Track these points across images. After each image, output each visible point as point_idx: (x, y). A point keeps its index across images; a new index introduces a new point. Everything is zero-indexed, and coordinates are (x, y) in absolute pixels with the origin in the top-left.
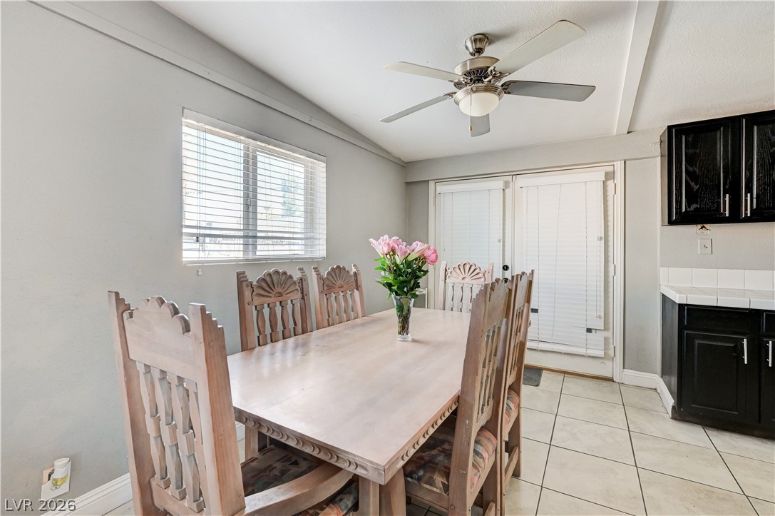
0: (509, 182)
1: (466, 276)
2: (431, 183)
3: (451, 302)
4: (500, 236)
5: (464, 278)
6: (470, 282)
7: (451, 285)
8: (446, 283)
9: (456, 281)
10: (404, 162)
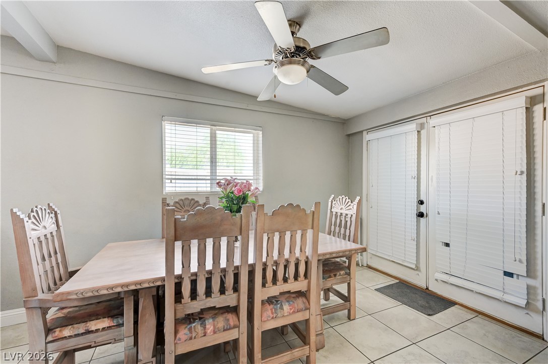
0: (424, 123)
1: (343, 207)
2: (365, 133)
3: (333, 227)
4: (415, 174)
5: (341, 209)
6: (344, 212)
7: (334, 213)
8: (331, 212)
9: (337, 211)
10: (344, 120)
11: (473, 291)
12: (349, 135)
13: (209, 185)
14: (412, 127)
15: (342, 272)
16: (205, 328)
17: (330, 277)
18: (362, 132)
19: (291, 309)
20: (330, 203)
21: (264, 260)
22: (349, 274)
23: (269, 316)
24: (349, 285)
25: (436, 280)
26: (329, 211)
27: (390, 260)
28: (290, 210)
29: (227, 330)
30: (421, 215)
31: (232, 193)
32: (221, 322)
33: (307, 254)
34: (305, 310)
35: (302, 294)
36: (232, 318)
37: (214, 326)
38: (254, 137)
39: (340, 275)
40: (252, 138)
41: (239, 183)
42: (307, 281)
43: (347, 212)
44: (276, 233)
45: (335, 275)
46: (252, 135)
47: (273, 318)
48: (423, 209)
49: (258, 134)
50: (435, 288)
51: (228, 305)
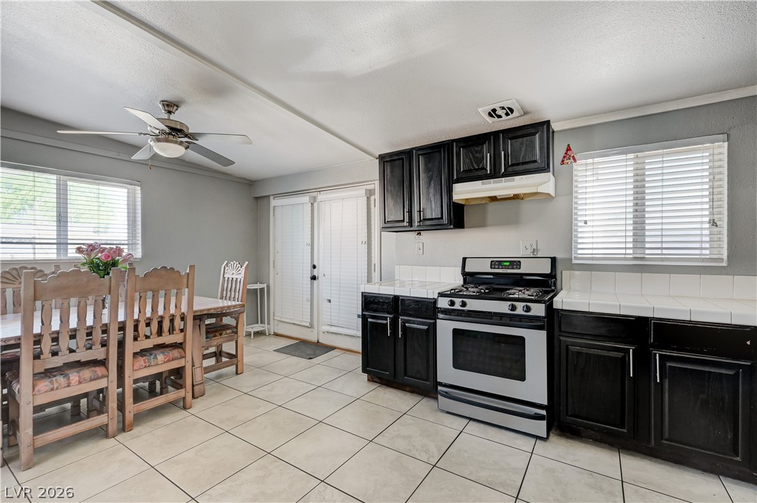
0: (315, 197)
1: (234, 272)
2: (272, 198)
3: (225, 292)
4: (309, 241)
5: (233, 274)
6: (235, 277)
7: (226, 279)
8: (224, 278)
9: (229, 276)
10: (252, 181)
11: (341, 334)
12: (257, 198)
13: (55, 251)
14: (305, 199)
15: (228, 331)
16: (69, 379)
17: (215, 336)
18: (269, 196)
19: (165, 358)
20: (222, 269)
21: (136, 317)
22: (236, 333)
23: (142, 365)
24: (237, 342)
25: (324, 332)
26: (222, 277)
27: (291, 323)
28: (163, 272)
29: (95, 379)
30: (314, 278)
31: (98, 259)
32: (87, 373)
33: (183, 311)
34: (180, 358)
35: (179, 346)
36: (100, 370)
37: (79, 377)
38: (128, 193)
39: (226, 334)
40: (126, 194)
41: (106, 248)
42: (183, 333)
43: (237, 277)
44: (148, 293)
45: (221, 334)
46: (126, 190)
47: (145, 367)
48: (315, 272)
49: (135, 190)
50: (325, 340)
51: (95, 358)
